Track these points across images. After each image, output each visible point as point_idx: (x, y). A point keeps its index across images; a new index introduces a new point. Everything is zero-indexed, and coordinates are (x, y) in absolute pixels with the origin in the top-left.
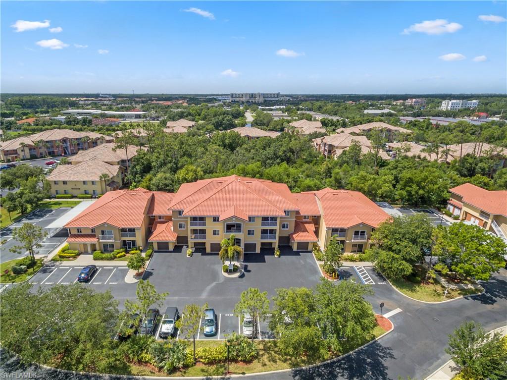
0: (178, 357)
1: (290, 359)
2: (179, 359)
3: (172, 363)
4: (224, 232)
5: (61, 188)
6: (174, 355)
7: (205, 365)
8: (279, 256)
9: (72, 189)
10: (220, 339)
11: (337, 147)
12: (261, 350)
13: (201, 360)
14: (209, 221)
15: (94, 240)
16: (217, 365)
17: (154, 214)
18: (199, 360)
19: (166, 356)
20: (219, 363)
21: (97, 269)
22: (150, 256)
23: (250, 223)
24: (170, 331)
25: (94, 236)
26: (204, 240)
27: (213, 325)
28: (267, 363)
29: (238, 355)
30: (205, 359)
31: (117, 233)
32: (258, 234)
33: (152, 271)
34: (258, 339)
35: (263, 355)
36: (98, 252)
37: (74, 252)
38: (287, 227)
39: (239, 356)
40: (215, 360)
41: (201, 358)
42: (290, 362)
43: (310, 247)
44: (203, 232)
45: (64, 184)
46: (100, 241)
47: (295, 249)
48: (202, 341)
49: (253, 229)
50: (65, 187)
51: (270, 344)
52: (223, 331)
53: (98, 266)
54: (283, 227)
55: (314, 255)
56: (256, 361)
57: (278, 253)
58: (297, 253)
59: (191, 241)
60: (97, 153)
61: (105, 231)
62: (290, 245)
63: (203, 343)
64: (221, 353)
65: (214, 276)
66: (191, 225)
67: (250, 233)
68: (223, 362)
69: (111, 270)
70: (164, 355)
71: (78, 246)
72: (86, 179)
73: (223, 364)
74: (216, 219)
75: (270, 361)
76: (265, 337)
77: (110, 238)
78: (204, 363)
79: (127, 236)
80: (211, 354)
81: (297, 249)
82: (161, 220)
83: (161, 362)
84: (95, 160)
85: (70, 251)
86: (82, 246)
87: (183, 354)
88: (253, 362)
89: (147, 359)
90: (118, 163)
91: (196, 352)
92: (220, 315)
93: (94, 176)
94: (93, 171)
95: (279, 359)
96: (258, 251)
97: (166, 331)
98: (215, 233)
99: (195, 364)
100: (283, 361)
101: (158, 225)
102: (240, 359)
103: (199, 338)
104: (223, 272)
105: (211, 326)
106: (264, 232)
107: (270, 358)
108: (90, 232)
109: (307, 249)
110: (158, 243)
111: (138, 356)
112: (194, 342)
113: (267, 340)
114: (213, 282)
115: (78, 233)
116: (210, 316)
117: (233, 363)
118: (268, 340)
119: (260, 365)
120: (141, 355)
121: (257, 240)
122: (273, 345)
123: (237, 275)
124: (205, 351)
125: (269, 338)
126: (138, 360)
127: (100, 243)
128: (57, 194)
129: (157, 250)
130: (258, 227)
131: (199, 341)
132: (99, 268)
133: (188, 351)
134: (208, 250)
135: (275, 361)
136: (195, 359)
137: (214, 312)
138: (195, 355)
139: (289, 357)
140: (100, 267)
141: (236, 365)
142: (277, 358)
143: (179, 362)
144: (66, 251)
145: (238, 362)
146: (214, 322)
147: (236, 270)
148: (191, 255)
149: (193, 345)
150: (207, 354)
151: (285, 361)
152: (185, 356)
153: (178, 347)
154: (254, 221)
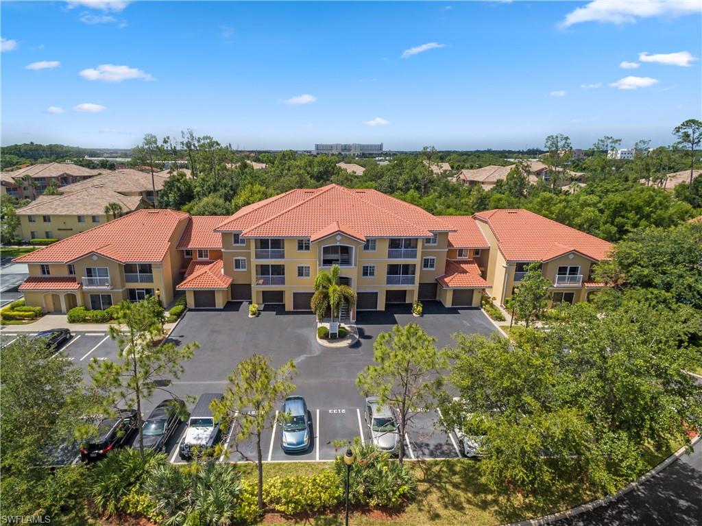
0: (217, 498)
1: (496, 502)
2: (219, 506)
3: (203, 514)
4: (320, 265)
5: (40, 227)
6: (207, 495)
7: (288, 519)
8: (422, 314)
9: (59, 229)
10: (320, 459)
11: (483, 183)
12: (419, 481)
13: (278, 507)
14: (290, 249)
15: (72, 287)
16: (317, 520)
17: (190, 246)
18: (271, 507)
19: (188, 498)
20: (323, 513)
21: (71, 337)
22: (179, 315)
23: (367, 251)
24: (204, 442)
25: (73, 280)
26: (283, 286)
27: (303, 430)
28: (442, 512)
29: (369, 494)
30: (287, 503)
31: (117, 273)
32: (382, 273)
33: (180, 339)
34: (408, 457)
35: (426, 492)
36: (79, 310)
37: (32, 308)
38: (432, 266)
39: (370, 496)
40: (312, 506)
41: (278, 501)
42: (496, 508)
43: (476, 300)
44: (279, 270)
45: (45, 221)
46: (84, 287)
47: (448, 303)
48: (279, 464)
49: (372, 265)
50: (48, 227)
51: (437, 468)
52: (326, 443)
53: (74, 332)
54: (426, 266)
55: (485, 314)
56: (412, 507)
57: (420, 309)
58: (453, 311)
59: (258, 287)
60: (107, 180)
61: (94, 269)
62: (437, 299)
63: (280, 468)
64: (327, 488)
65: (302, 345)
66: (256, 258)
67: (367, 271)
68: (331, 512)
69: (98, 339)
70: (181, 496)
71: (41, 299)
72: (82, 212)
73: (331, 516)
74: (303, 245)
75: (446, 507)
76: (424, 454)
77: (102, 283)
78: (284, 515)
79: (137, 281)
80: (301, 492)
81: (452, 305)
82: (204, 259)
83: (173, 514)
84: (103, 189)
85: (25, 308)
86: (50, 299)
87: (231, 493)
88: (407, 509)
89: (140, 508)
90: (141, 193)
91: (265, 487)
92: (318, 411)
93: (96, 208)
94: (96, 202)
95: (469, 502)
96: (381, 306)
97: (194, 442)
98: (301, 271)
99: (262, 516)
100: (477, 505)
101: (197, 267)
102: (373, 502)
103: (273, 458)
104: (318, 340)
105: (300, 430)
106: (393, 270)
107: (446, 500)
108: (65, 273)
109: (471, 305)
110: (196, 293)
111: (118, 500)
112: (260, 467)
113: (428, 459)
114: (299, 356)
115: (44, 276)
116: (296, 410)
117: (357, 514)
118: (432, 459)
119: (423, 517)
120: (125, 498)
121: (380, 285)
122: (445, 469)
123: (345, 343)
124: (286, 484)
125: (432, 454)
126: (117, 509)
127: (83, 293)
128: (33, 237)
129: (193, 307)
130: (381, 259)
131: (271, 464)
132: (76, 336)
133: (243, 484)
134: (289, 305)
135: (459, 507)
136: (263, 505)
137: (304, 405)
138: (261, 495)
139: (490, 497)
140: (77, 333)
141: (364, 518)
142: (463, 499)
143: (221, 514)
144: (18, 308)
145: (369, 511)
146: (304, 423)
147: (342, 335)
148: (257, 314)
149: (256, 473)
150: (292, 491)
151: (484, 505)
152: (237, 497)
153: (221, 474)
154: (374, 248)
